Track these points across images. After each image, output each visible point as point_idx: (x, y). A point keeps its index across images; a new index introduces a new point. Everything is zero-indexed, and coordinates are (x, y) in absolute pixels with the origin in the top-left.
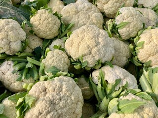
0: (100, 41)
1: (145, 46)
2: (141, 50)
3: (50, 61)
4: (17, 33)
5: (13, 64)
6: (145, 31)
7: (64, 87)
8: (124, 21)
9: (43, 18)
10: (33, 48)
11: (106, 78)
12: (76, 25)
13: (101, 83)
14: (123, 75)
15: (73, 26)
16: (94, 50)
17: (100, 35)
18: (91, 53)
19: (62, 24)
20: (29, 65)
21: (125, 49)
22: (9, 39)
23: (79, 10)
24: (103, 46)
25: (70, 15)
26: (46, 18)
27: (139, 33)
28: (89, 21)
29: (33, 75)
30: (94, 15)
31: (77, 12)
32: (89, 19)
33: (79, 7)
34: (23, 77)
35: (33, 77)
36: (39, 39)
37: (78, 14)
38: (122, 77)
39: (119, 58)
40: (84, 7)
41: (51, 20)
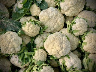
0: (63, 46)
1: (87, 45)
2: (85, 46)
3: (37, 58)
4: (18, 42)
5: (18, 57)
6: (88, 34)
8: (77, 29)
9: (30, 28)
10: (26, 44)
11: (66, 64)
12: (49, 27)
13: (64, 66)
14: (75, 63)
16: (60, 52)
17: (63, 42)
18: (58, 53)
20: (26, 56)
22: (14, 47)
23: (50, 18)
24: (64, 50)
25: (45, 21)
26: (32, 29)
28: (56, 24)
29: (29, 60)
30: (59, 20)
31: (49, 19)
32: (56, 22)
33: (50, 15)
34: (24, 63)
35: (29, 61)
37: (50, 20)
38: (74, 64)
40: (53, 15)
41: (35, 29)
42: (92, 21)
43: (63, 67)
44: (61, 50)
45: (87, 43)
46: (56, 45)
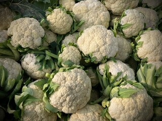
0: (107, 41)
1: (144, 46)
2: (140, 49)
3: (66, 56)
4: (38, 31)
5: (35, 57)
6: (145, 32)
7: (79, 77)
8: (128, 23)
9: (59, 17)
10: (50, 42)
11: (110, 71)
12: (86, 22)
13: (106, 74)
14: (124, 69)
15: (83, 23)
17: (107, 36)
18: (99, 50)
19: (74, 21)
20: (47, 58)
21: (127, 45)
22: (32, 36)
23: (89, 9)
24: (109, 45)
25: (81, 13)
26: (61, 17)
27: (140, 33)
28: (98, 19)
30: (102, 14)
31: (87, 11)
32: (97, 17)
33: (89, 6)
34: (43, 67)
35: (51, 67)
36: (54, 34)
37: (88, 13)
38: (123, 71)
39: (121, 54)
40: (94, 6)
41: (66, 19)
42: (151, 19)
43: (105, 76)
44: (104, 45)
45: (143, 42)
46: (96, 38)
